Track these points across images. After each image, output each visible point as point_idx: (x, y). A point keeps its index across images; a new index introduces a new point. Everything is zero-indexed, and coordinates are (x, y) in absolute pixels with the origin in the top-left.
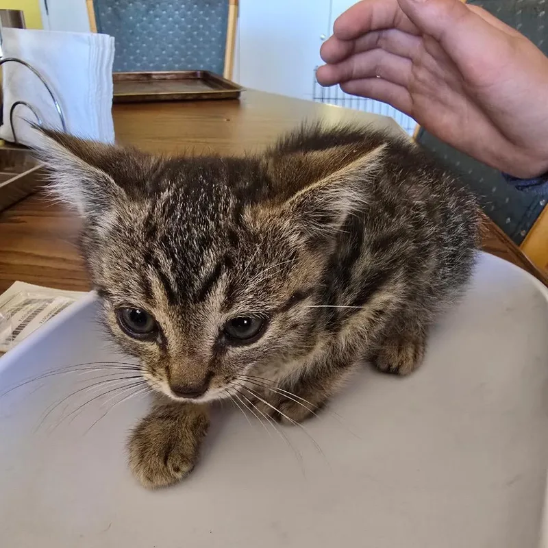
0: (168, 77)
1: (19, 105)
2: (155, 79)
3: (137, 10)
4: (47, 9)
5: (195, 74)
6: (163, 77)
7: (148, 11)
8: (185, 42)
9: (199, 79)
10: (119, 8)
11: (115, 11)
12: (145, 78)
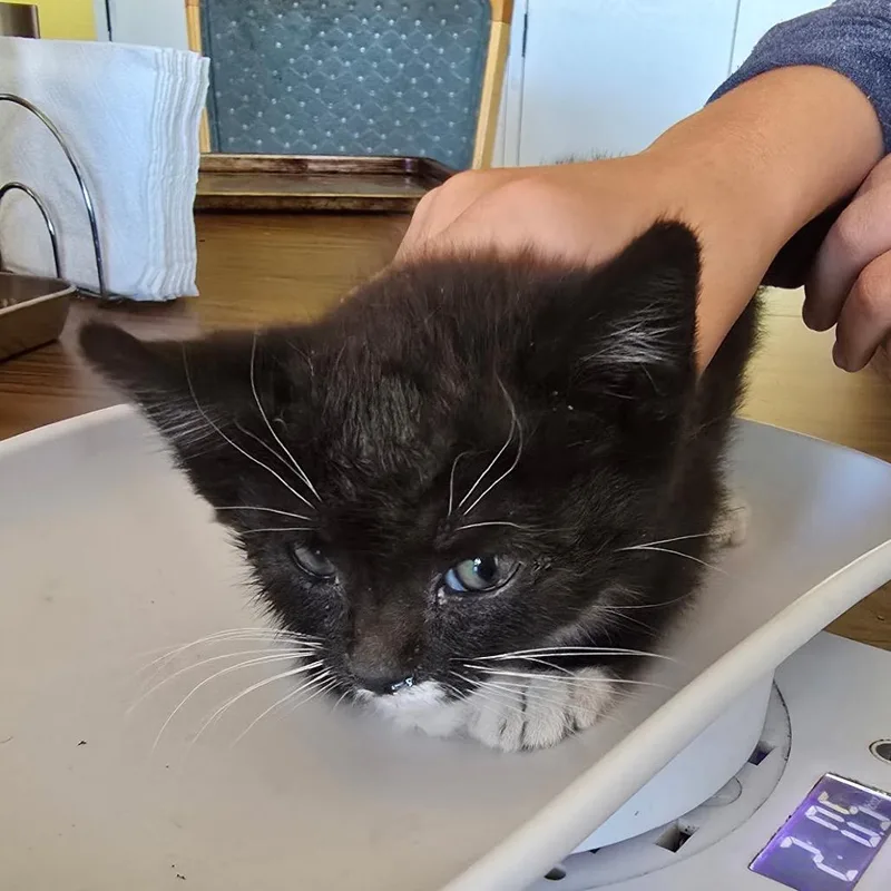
0: (341, 168)
1: (11, 190)
2: (313, 171)
3: (293, 28)
4: (109, 29)
5: (400, 164)
6: (330, 167)
7: (315, 31)
8: (391, 100)
9: (409, 174)
10: (253, 23)
11: (245, 29)
12: (292, 168)
